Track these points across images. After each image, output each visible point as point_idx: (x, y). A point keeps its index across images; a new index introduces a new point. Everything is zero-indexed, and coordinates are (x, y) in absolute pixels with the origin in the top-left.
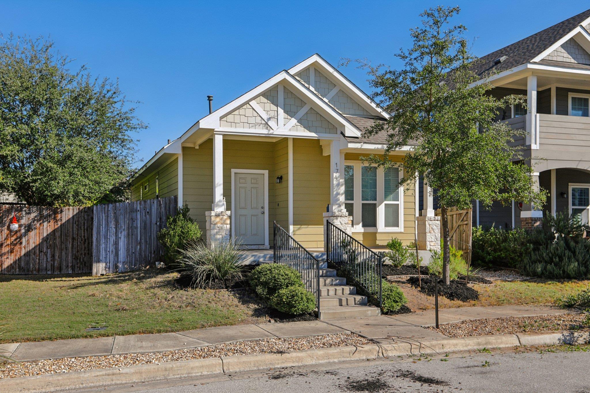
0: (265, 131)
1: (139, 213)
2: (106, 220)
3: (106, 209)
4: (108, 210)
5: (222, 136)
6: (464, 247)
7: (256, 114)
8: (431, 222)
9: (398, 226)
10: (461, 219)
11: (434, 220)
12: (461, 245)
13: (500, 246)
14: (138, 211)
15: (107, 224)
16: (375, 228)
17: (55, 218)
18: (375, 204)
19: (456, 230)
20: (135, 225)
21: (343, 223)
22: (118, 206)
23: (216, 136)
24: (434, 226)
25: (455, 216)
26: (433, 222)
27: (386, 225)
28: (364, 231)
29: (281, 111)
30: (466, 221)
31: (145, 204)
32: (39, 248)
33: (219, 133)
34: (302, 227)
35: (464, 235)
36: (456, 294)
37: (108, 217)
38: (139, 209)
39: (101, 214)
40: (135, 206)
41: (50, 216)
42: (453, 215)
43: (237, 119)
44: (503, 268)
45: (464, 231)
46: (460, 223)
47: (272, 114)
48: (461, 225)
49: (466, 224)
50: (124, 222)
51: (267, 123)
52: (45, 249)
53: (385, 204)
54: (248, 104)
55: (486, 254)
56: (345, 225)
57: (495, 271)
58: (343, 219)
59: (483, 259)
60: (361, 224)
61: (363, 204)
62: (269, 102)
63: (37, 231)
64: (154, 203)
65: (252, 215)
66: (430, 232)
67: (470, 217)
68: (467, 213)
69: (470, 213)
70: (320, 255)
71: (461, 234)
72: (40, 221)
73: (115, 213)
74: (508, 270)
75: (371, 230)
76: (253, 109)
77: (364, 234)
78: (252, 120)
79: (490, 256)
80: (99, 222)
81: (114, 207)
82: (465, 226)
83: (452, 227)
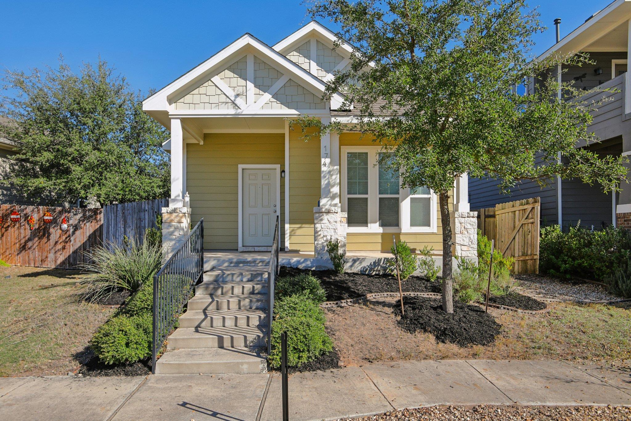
0: (231, 111)
1: (147, 213)
2: (115, 220)
3: (115, 209)
4: (117, 210)
5: (179, 120)
6: (529, 252)
7: (219, 92)
8: (463, 220)
9: (429, 226)
10: (525, 217)
11: (468, 217)
12: (526, 249)
13: (581, 252)
14: (146, 210)
15: (116, 224)
16: (397, 228)
17: (96, 219)
18: (397, 199)
19: (519, 231)
20: (143, 225)
21: (332, 221)
22: (127, 205)
23: (172, 120)
24: (468, 225)
25: (517, 213)
26: (466, 219)
27: (412, 225)
28: (383, 231)
29: (250, 85)
30: (532, 218)
31: (153, 204)
32: (84, 246)
33: (176, 117)
34: (304, 226)
35: (529, 236)
36: (452, 332)
37: (117, 217)
38: (147, 208)
39: (110, 214)
40: (143, 206)
41: (91, 217)
42: (515, 211)
43: (197, 99)
44: (587, 281)
45: (529, 232)
46: (523, 221)
47: (240, 90)
48: (525, 224)
49: (532, 223)
50: (133, 222)
51: (233, 103)
52: (88, 247)
53: (411, 198)
54: (209, 81)
55: (562, 261)
56: (335, 223)
57: (574, 284)
58: (332, 215)
59: (557, 269)
60: (378, 223)
61: (380, 198)
62: (236, 76)
63: (82, 230)
64: (162, 202)
65: (263, 215)
66: (461, 233)
67: (537, 214)
68: (533, 208)
69: (537, 209)
70: (302, 260)
71: (526, 236)
72: (84, 221)
73: (124, 213)
74: (593, 284)
75: (391, 230)
76: (216, 86)
77: (383, 235)
78: (214, 99)
79: (566, 264)
80: (108, 221)
81: (122, 206)
82: (530, 225)
83: (514, 227)
